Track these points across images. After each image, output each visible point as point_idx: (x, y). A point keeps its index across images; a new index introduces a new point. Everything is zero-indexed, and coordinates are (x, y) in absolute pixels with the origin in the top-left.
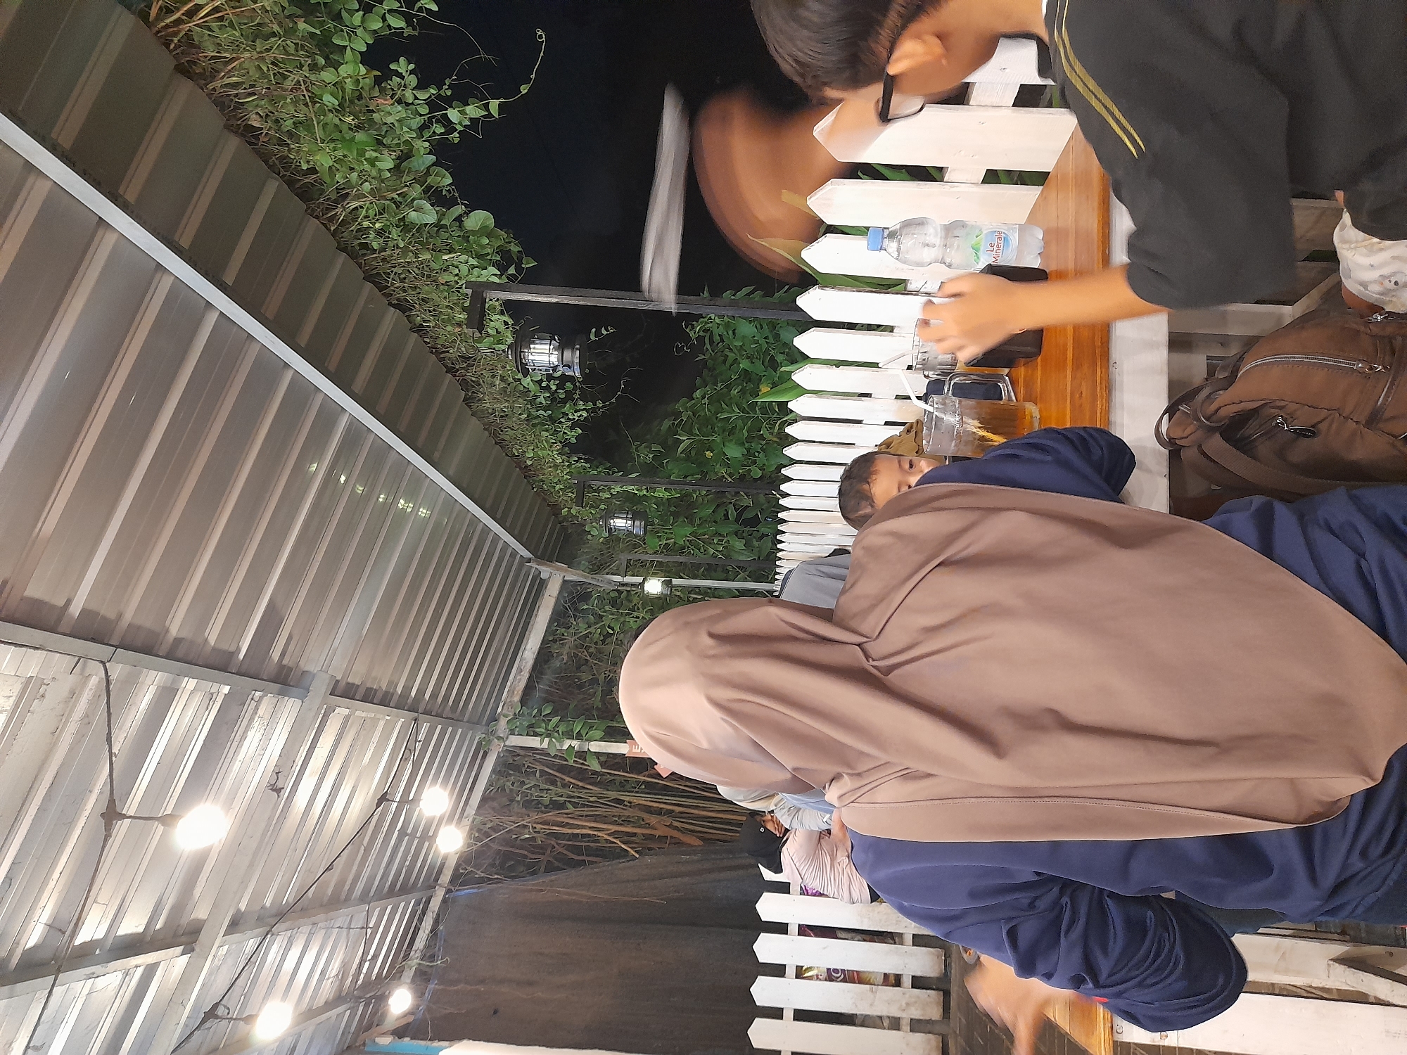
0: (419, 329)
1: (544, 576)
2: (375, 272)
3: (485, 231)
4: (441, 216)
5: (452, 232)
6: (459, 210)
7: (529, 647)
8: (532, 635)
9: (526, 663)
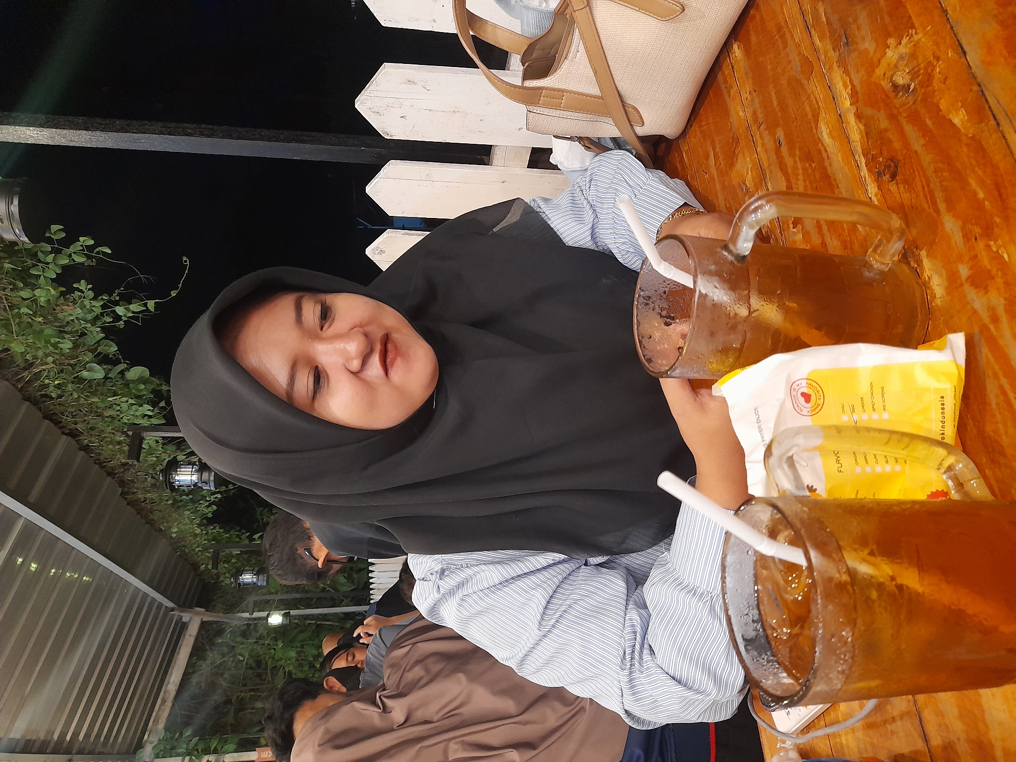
0: (86, 449)
1: (185, 619)
2: (52, 412)
3: (142, 380)
4: (108, 372)
5: (116, 381)
6: (122, 367)
7: (172, 680)
8: (175, 670)
9: (170, 694)
